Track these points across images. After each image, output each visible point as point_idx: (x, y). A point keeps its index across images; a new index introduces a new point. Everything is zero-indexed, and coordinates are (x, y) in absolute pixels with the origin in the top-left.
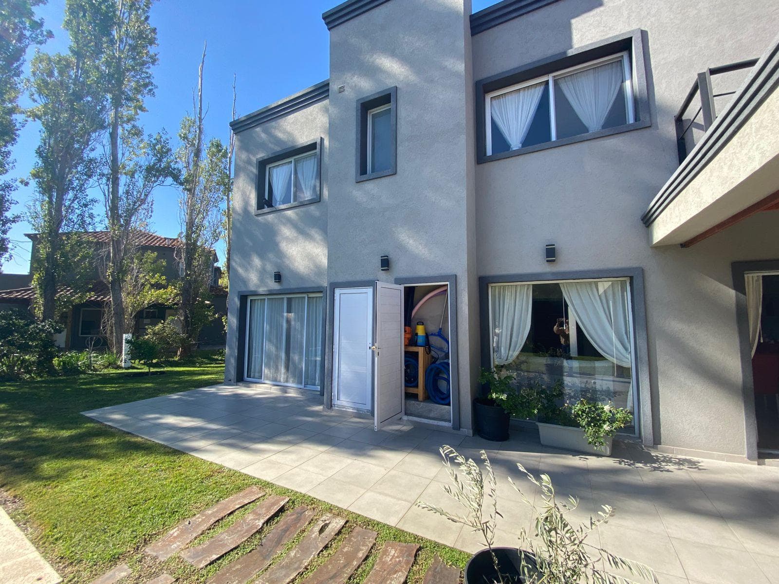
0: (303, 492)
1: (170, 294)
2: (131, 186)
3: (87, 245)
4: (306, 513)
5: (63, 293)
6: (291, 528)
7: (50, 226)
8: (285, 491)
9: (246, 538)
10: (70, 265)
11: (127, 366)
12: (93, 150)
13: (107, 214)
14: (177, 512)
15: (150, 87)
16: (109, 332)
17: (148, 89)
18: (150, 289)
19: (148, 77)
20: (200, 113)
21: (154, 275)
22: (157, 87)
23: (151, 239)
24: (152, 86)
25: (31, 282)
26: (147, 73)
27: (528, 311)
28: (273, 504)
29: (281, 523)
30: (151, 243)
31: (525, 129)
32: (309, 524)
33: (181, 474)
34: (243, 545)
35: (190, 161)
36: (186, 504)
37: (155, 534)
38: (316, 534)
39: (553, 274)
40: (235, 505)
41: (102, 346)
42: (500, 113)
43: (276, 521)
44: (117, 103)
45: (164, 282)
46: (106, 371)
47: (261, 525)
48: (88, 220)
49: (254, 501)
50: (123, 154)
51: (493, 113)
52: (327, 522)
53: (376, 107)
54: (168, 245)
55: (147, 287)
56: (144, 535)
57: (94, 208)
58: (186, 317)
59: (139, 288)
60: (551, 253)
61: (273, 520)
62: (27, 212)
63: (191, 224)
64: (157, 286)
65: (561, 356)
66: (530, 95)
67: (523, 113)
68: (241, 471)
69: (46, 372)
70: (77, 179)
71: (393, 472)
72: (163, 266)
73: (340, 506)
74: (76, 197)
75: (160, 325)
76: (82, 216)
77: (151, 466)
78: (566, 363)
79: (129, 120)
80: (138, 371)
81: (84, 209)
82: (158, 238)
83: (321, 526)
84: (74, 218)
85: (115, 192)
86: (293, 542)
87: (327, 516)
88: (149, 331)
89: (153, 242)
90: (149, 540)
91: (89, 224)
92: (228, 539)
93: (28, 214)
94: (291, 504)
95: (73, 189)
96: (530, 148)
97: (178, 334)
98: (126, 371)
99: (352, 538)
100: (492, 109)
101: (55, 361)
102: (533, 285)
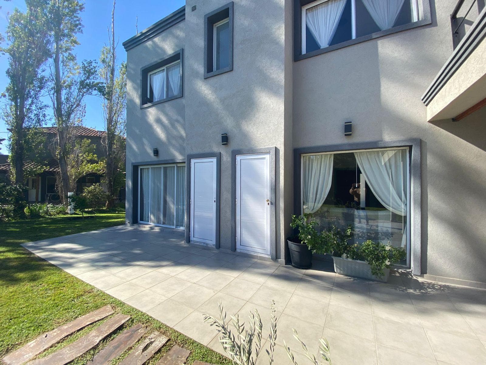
0: (144, 312)
1: (100, 167)
2: (69, 95)
3: (42, 134)
4: (139, 331)
5: (29, 166)
6: (122, 345)
7: (16, 122)
8: (131, 310)
9: (81, 354)
10: (31, 147)
11: (71, 213)
12: (43, 71)
13: (54, 114)
14: (42, 326)
15: (80, 26)
16: (60, 191)
17: (78, 28)
18: (87, 164)
19: (78, 20)
20: (113, 44)
21: (88, 154)
22: (83, 26)
23: (89, 132)
24: (81, 25)
25: (8, 159)
26: (77, 17)
27: (329, 174)
28: (116, 322)
29: (116, 340)
30: (88, 134)
31: (331, 33)
32: (138, 341)
33: (60, 293)
34: (77, 360)
35: (108, 77)
36: (51, 320)
37: (17, 344)
38: (139, 352)
39: (350, 145)
40: (87, 322)
41: (56, 200)
42: (313, 23)
43: (112, 338)
44: (58, 39)
45: (96, 159)
46: (58, 216)
47: (98, 341)
48: (41, 118)
49: (103, 319)
50: (63, 73)
51: (308, 21)
52: (153, 340)
53: (220, 21)
54: (100, 136)
55: (84, 163)
56: (8, 345)
57: (46, 110)
58: (110, 181)
59: (79, 163)
60: (348, 129)
61: (110, 337)
62: (2, 112)
63: (110, 121)
64: (92, 162)
65: (354, 207)
66: (336, 6)
67: (331, 21)
68: (105, 292)
69: (19, 216)
70: (33, 90)
71: (220, 294)
72: (94, 149)
73: (168, 325)
74: (33, 103)
75: (93, 186)
76: (37, 115)
77: (44, 286)
78: (356, 212)
79: (66, 50)
80: (78, 216)
81: (40, 111)
82: (93, 131)
83: (146, 344)
84: (32, 116)
85: (59, 99)
86: (119, 359)
87: (155, 334)
88: (86, 190)
89: (90, 133)
90: (11, 349)
91: (43, 120)
92: (67, 353)
93: (3, 114)
94: (130, 322)
95: (31, 97)
96: (336, 46)
97: (105, 192)
98: (71, 216)
99: (168, 357)
100: (307, 18)
101: (26, 210)
102: (334, 154)
